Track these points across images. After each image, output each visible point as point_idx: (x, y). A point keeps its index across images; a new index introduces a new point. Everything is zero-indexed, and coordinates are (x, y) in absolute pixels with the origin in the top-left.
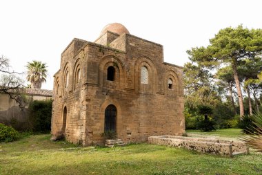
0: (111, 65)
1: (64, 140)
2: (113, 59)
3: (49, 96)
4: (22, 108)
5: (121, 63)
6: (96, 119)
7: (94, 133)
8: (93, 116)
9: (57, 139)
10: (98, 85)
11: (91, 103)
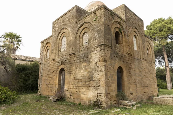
0: (117, 30)
1: (65, 100)
2: (118, 25)
3: (28, 61)
4: (7, 70)
5: (124, 30)
6: (111, 80)
7: (111, 94)
8: (110, 77)
9: (58, 100)
10: (111, 47)
11: (108, 64)
